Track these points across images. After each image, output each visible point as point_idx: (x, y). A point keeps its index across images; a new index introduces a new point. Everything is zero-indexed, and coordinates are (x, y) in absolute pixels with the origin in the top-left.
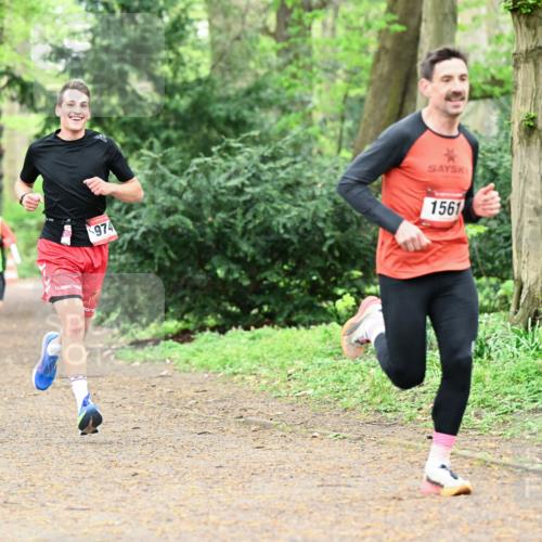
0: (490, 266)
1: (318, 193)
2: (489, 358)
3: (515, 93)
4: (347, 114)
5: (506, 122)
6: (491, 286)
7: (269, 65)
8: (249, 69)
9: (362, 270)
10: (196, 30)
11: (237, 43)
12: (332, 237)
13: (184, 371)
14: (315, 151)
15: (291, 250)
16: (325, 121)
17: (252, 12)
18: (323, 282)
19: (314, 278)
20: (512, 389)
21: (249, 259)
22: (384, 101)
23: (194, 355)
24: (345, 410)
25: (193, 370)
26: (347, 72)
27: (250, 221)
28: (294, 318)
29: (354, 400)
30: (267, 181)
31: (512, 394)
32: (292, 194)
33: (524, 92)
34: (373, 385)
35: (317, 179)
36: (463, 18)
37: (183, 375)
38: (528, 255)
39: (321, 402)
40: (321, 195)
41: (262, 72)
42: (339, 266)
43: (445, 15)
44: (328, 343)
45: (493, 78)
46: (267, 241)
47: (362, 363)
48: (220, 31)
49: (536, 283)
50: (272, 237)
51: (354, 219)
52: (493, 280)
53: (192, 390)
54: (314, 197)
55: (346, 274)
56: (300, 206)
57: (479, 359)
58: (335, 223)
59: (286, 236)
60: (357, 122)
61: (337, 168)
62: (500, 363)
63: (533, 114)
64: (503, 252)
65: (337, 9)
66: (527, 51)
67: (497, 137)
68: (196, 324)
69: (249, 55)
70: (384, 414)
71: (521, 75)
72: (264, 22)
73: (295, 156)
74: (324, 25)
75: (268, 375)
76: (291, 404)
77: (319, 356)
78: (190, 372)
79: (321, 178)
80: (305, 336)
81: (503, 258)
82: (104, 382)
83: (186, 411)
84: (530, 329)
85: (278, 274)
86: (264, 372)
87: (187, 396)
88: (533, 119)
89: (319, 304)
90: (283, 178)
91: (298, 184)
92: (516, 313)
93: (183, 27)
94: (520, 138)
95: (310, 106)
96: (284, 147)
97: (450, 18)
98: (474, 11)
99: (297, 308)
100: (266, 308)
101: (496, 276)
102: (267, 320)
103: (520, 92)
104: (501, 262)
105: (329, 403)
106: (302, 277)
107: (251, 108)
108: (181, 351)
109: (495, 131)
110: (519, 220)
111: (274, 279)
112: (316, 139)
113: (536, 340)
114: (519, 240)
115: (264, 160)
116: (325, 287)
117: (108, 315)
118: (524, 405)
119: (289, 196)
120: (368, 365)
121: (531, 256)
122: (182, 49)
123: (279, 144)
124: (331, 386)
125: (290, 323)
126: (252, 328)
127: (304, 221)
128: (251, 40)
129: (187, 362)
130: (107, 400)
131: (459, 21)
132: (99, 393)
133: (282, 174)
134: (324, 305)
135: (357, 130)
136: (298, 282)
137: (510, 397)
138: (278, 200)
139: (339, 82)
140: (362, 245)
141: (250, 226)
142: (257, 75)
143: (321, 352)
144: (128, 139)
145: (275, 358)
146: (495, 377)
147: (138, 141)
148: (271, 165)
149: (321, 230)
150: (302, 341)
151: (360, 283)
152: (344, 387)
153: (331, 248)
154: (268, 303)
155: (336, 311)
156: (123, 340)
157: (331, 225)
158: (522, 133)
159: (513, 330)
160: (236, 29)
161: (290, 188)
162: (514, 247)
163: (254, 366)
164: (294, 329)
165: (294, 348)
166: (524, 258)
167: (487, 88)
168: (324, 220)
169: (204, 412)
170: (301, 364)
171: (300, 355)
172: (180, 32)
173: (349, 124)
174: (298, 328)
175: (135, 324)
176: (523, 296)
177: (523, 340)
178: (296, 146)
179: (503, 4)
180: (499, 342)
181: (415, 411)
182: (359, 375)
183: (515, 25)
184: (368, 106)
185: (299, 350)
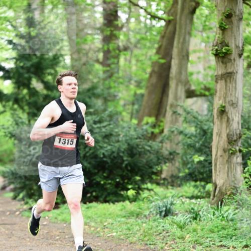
0: (201, 176)
1: (120, 139)
2: (200, 220)
3: (215, 94)
4: (136, 102)
5: (211, 108)
6: (201, 186)
7: (99, 78)
8: (89, 79)
9: (141, 176)
10: (64, 60)
11: (84, 67)
12: (127, 160)
13: (54, 223)
14: (120, 119)
15: (107, 166)
16: (125, 105)
17: (91, 52)
18: (122, 182)
19: (118, 180)
20: (210, 236)
21: (87, 170)
22: (153, 96)
23: (59, 215)
24: (131, 243)
25: (59, 222)
26: (136, 81)
27: (87, 152)
28: (108, 199)
29: (135, 239)
30: (96, 133)
31: (210, 238)
32: (108, 139)
33: (220, 94)
34: (144, 232)
35: (120, 133)
36: (192, 57)
37: (54, 224)
38: (220, 171)
39: (119, 239)
40: (122, 141)
41: (95, 80)
42: (130, 174)
43: (183, 56)
44: (123, 211)
45: (205, 87)
46: (95, 161)
47: (139, 221)
48: (76, 60)
49: (223, 185)
50: (98, 160)
51: (138, 153)
52: (203, 183)
53: (58, 232)
54: (118, 141)
55: (133, 178)
56: (111, 145)
57: (195, 221)
58: (128, 154)
59: (105, 159)
60: (140, 106)
61: (130, 128)
62: (205, 222)
63: (224, 105)
64: (208, 169)
65: (132, 52)
66: (222, 75)
67: (207, 115)
68: (61, 200)
69: (90, 72)
70: (149, 246)
71: (219, 86)
72: (97, 56)
73: (110, 121)
74: (126, 59)
75: (94, 226)
76: (105, 240)
77: (119, 217)
78: (57, 223)
79: (122, 132)
80: (113, 208)
81: (208, 172)
82: (16, 227)
83: (55, 242)
84: (219, 207)
85: (101, 177)
86: (93, 224)
87: (55, 235)
88: (224, 107)
89: (119, 192)
90: (104, 132)
91: (111, 135)
92: (213, 199)
93: (58, 58)
94: (218, 116)
95: (118, 98)
96: (105, 116)
97: (186, 58)
98: (198, 54)
99: (109, 194)
100: (94, 194)
101: (204, 181)
102: (94, 199)
103: (218, 94)
104: (207, 175)
105: (123, 240)
106: (112, 179)
107: (90, 98)
108: (53, 213)
109: (205, 112)
110: (216, 155)
111: (98, 179)
112: (121, 113)
113: (222, 212)
114: (216, 165)
115: (95, 123)
116: (122, 184)
117: (19, 195)
118: (216, 243)
119: (107, 141)
120: (142, 222)
121: (221, 173)
122: (58, 69)
123: (103, 115)
124: (124, 232)
125: (106, 201)
126: (88, 203)
127: (113, 152)
128: (90, 65)
129: (56, 218)
130: (17, 236)
131: (190, 59)
132: (14, 232)
133: (104, 130)
134: (122, 193)
135: (140, 110)
136: (110, 181)
137: (209, 239)
138: (101, 142)
139: (132, 87)
140: (141, 165)
141: (88, 154)
142: (93, 82)
143: (120, 215)
144: (31, 111)
145: (98, 217)
146: (202, 230)
147: (35, 111)
148: (98, 125)
149: (122, 157)
150: (111, 210)
151: (139, 183)
152: (130, 233)
153: (126, 165)
154: (95, 191)
155: (128, 196)
156: (25, 207)
157: (127, 155)
158: (219, 114)
159: (211, 207)
160: (84, 59)
161: (107, 136)
162: (213, 168)
163: (88, 221)
164: (107, 204)
165: (108, 213)
166: (218, 173)
167: (203, 91)
168: (123, 152)
169: (63, 242)
170: (110, 221)
171: (110, 216)
172: (57, 60)
173: (136, 107)
174: (109, 204)
175: (31, 200)
176: (217, 192)
177: (216, 212)
178: (111, 116)
179: (211, 52)
180: (205, 213)
181: (164, 245)
182: (138, 227)
183: (217, 62)
184: (145, 98)
185: (110, 214)
